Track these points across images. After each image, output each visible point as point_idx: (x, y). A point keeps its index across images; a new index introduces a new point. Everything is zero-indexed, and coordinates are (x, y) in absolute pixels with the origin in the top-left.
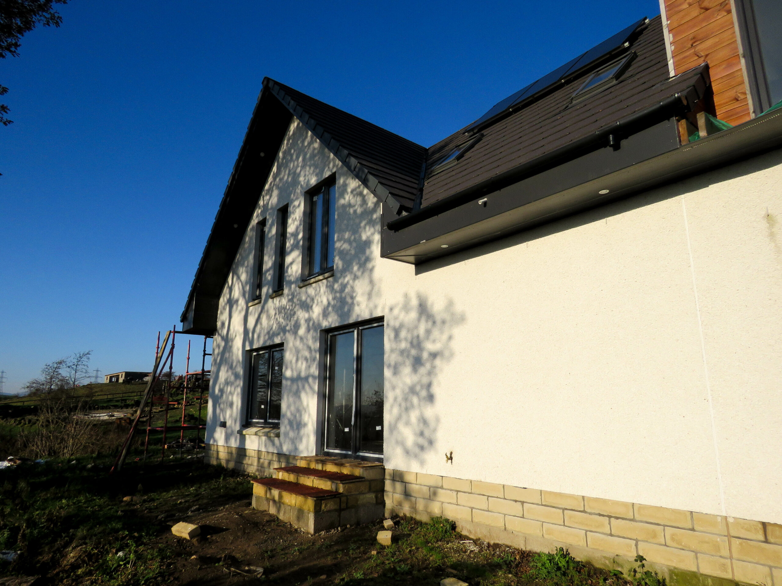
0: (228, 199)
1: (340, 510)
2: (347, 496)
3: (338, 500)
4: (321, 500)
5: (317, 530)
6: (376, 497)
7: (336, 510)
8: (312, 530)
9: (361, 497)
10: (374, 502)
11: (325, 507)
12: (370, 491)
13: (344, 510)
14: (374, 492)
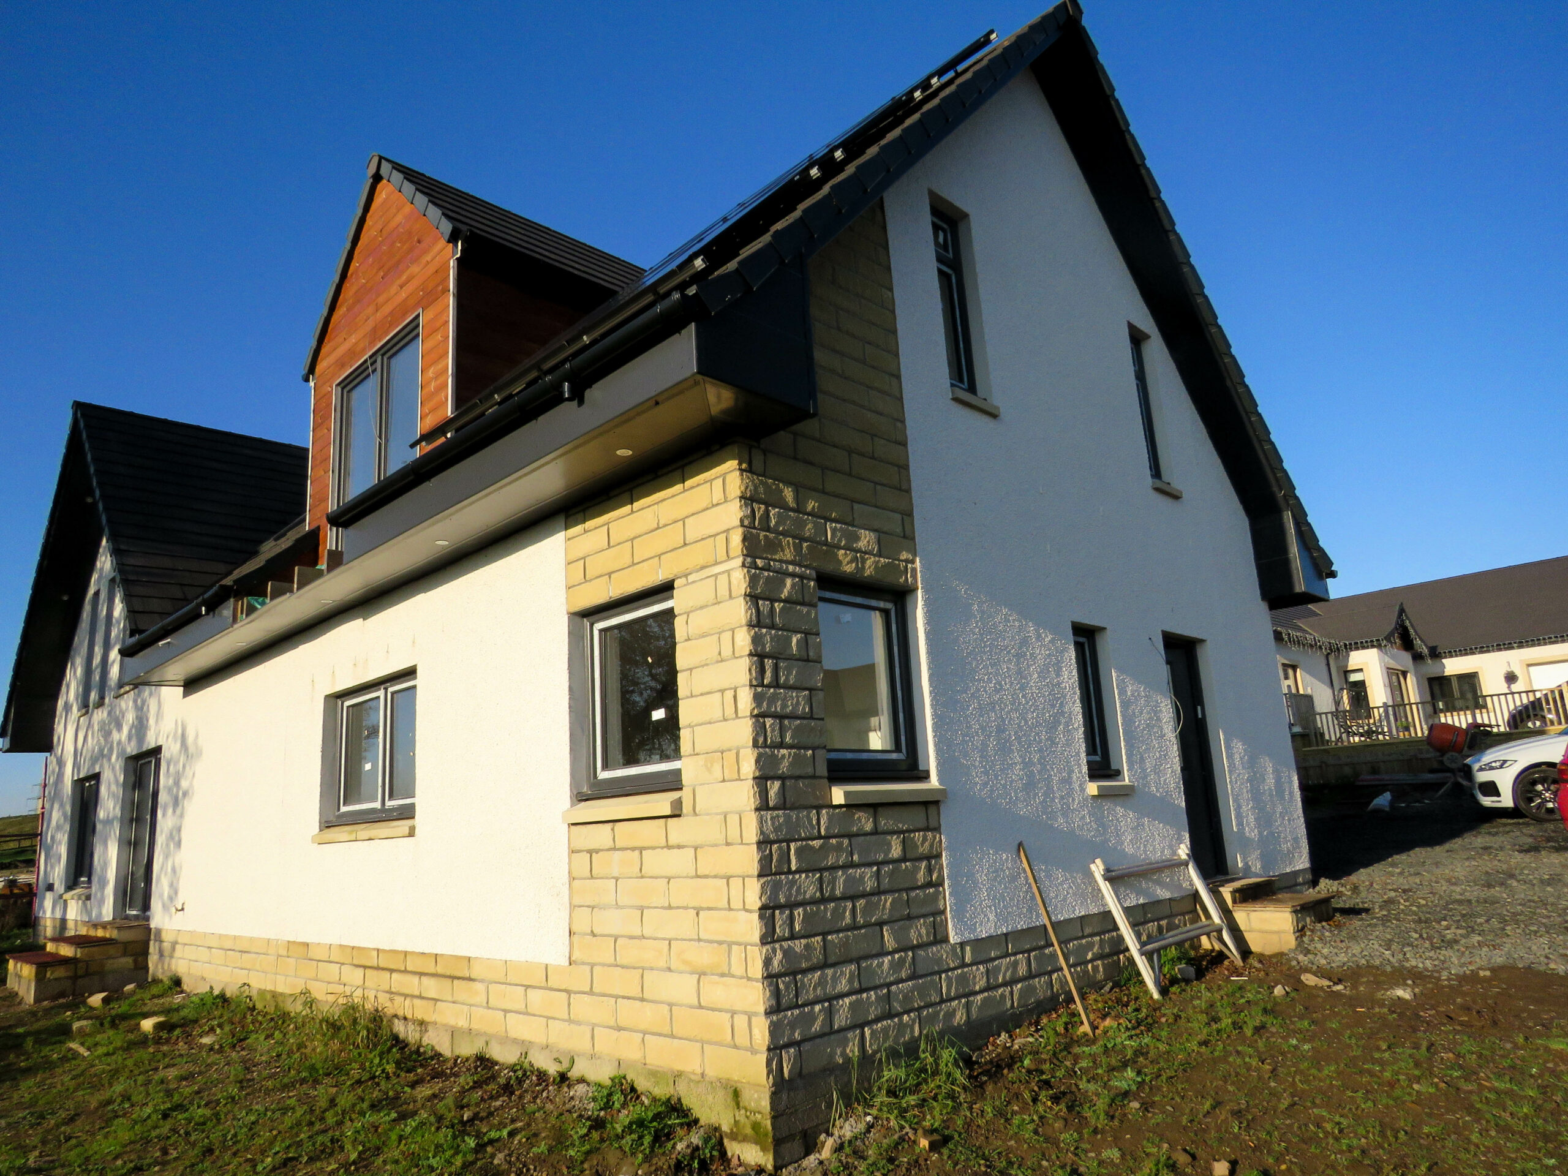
0: (45, 562)
1: (75, 978)
2: (87, 962)
3: (72, 966)
4: (46, 967)
5: (37, 1000)
6: (135, 961)
7: (68, 978)
8: (32, 1001)
9: (110, 961)
10: (132, 967)
11: (51, 974)
12: (125, 954)
13: (80, 977)
14: (131, 955)
